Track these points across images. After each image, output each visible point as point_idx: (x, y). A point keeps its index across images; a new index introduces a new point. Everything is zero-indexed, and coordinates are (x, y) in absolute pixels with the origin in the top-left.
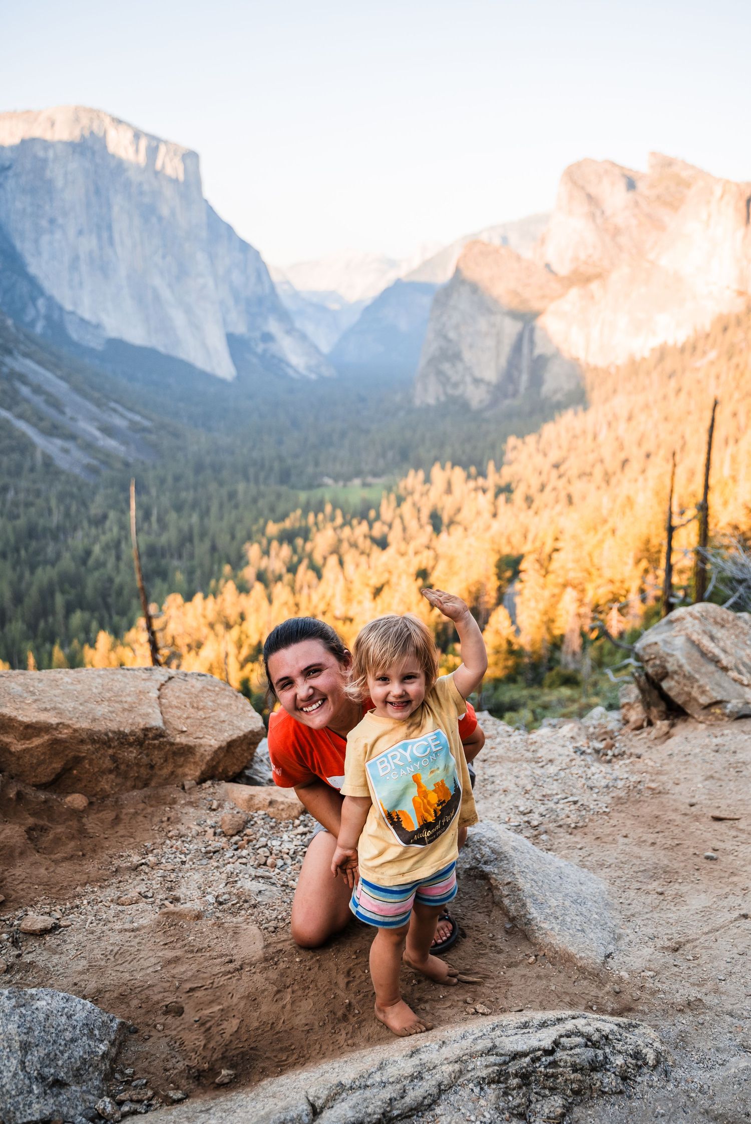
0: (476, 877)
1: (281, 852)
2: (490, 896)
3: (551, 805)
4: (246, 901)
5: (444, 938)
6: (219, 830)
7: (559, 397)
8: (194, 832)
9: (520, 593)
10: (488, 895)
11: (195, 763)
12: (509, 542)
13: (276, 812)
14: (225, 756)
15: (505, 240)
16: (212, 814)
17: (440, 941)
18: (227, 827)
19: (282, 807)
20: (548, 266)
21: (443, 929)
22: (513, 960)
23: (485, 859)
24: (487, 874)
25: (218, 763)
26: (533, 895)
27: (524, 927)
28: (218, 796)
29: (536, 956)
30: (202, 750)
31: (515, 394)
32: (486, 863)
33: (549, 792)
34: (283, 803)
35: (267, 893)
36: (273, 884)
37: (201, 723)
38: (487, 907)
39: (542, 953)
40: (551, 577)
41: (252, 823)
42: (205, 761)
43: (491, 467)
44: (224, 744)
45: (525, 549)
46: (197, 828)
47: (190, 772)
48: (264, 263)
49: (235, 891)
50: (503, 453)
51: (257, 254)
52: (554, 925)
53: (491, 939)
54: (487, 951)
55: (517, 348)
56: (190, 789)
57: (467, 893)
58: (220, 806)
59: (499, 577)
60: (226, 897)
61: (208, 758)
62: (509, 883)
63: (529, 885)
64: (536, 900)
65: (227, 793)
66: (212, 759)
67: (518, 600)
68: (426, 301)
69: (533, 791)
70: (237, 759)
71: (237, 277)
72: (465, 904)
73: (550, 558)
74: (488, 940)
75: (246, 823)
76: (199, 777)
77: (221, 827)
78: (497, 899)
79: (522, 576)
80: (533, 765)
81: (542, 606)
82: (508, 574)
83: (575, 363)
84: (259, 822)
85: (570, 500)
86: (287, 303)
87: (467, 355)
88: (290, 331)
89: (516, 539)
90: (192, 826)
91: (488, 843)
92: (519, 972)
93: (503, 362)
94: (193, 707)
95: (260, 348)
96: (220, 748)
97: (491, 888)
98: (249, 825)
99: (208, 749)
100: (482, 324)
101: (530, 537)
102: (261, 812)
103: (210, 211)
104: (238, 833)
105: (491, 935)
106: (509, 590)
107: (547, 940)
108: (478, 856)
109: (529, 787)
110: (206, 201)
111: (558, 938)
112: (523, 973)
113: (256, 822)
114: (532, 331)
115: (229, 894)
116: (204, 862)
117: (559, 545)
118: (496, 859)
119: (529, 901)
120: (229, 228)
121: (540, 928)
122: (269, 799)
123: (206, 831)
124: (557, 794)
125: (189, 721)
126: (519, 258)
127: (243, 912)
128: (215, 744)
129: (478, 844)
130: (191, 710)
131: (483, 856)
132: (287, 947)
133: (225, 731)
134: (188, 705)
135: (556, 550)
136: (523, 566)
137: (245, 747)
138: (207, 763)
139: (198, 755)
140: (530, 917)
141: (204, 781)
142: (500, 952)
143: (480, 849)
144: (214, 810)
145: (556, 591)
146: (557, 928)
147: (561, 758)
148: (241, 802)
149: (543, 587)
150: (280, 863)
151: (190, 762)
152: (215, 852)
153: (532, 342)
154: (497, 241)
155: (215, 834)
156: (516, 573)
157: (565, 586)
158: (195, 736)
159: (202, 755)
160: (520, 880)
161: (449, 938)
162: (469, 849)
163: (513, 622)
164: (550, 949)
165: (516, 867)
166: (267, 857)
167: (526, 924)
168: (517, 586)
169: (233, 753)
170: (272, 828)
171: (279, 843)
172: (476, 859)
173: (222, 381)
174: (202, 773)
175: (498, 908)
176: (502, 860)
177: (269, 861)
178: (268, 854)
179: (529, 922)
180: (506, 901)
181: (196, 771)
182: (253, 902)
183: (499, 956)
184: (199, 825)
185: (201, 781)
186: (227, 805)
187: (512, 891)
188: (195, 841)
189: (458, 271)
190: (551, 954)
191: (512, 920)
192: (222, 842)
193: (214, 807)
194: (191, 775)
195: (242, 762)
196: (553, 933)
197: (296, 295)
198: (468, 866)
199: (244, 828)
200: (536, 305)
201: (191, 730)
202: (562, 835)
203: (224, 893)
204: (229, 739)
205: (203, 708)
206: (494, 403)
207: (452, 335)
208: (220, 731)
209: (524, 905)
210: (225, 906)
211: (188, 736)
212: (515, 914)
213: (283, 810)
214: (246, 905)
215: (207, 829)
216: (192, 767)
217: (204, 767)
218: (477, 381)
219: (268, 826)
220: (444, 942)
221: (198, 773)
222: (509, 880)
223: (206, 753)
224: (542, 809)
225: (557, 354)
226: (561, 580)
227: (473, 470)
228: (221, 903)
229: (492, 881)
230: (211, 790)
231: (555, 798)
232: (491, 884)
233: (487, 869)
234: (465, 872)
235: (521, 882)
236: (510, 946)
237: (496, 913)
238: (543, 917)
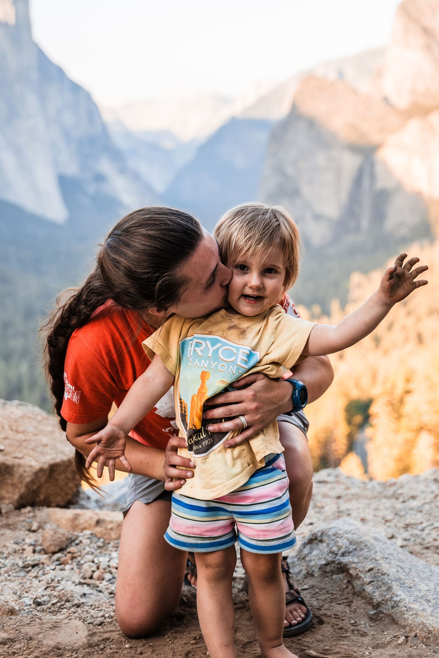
0: (333, 573)
1: (109, 566)
2: (350, 587)
3: (416, 532)
4: (68, 601)
5: (299, 619)
6: (38, 548)
7: (403, 231)
8: (10, 550)
9: (371, 439)
10: (347, 587)
11: (13, 485)
12: (357, 385)
13: (104, 532)
14: (46, 482)
15: (341, 75)
16: (31, 535)
17: (294, 622)
18: (48, 544)
19: (110, 526)
20: (386, 100)
21: (296, 611)
22: (380, 642)
23: (342, 550)
24: (346, 565)
25: (39, 487)
26: (400, 579)
27: (391, 611)
28: (38, 519)
29: (407, 637)
30: (21, 470)
31: (357, 229)
32: (343, 555)
33: (413, 521)
34: (111, 522)
35: (92, 596)
36: (100, 591)
37: (20, 444)
38: (346, 599)
39: (413, 634)
40: (404, 422)
41: (77, 542)
42: (25, 482)
43: (335, 306)
44: (46, 466)
45: (375, 391)
46: (15, 546)
47: (8, 495)
48: (95, 105)
49: (56, 593)
50: (347, 291)
51: (88, 96)
52: (426, 607)
53: (353, 625)
54: (349, 634)
55: (358, 182)
56: (7, 513)
57: (324, 589)
58: (40, 527)
59: (349, 422)
60: (46, 598)
61: (28, 480)
62: (371, 570)
63: (394, 570)
64: (404, 583)
65: (49, 515)
66: (33, 482)
67: (369, 447)
68: (262, 137)
69: (395, 521)
70: (61, 489)
71: (68, 118)
72: (322, 597)
73: (401, 401)
74: (350, 626)
75: (71, 541)
76: (18, 501)
77: (41, 545)
78: (358, 589)
79: (374, 421)
80: (393, 501)
81: (396, 452)
82: (358, 419)
83: (418, 196)
84: (84, 541)
85: (420, 339)
86: (120, 143)
87: (307, 191)
88: (123, 170)
89: (365, 382)
90: (8, 544)
91: (346, 535)
92: (387, 652)
93: (344, 196)
94: (12, 430)
95: (92, 189)
96: (41, 470)
97: (351, 579)
98: (73, 544)
99: (28, 469)
100: (321, 158)
101: (380, 378)
102: (88, 532)
103: (41, 55)
104: (61, 550)
105: (352, 621)
106: (360, 437)
107: (419, 620)
108: (335, 549)
109: (389, 517)
110: (36, 45)
111: (431, 618)
112: (391, 653)
113: (81, 542)
114: (372, 165)
115: (50, 596)
116: (22, 574)
117: (412, 386)
118: (355, 549)
119: (395, 586)
120: (60, 71)
121: (408, 609)
122: (96, 518)
123: (24, 550)
124: (421, 523)
125: (7, 442)
126: (355, 92)
127: (65, 610)
128: (36, 465)
129: (334, 538)
130: (9, 432)
131: (340, 548)
132: (115, 636)
133: (47, 454)
134: (6, 427)
135: (408, 392)
136: (374, 409)
137: (69, 475)
138: (27, 486)
139: (17, 476)
140: (398, 599)
141: (24, 506)
142: (364, 635)
143: (336, 542)
144: (34, 531)
145: (410, 436)
146: (429, 610)
147: (424, 496)
148: (64, 521)
149: (396, 432)
150: (108, 576)
151: (7, 484)
152: (34, 566)
153: (373, 177)
154: (332, 76)
155: (34, 552)
156: (367, 419)
157: (420, 429)
158: (13, 456)
159: (21, 476)
160: (384, 565)
161: (304, 620)
162: (324, 545)
163: (366, 471)
164: (422, 629)
165: (378, 554)
166: (94, 572)
167: (393, 607)
168: (368, 431)
169: (57, 480)
170: (99, 547)
171: (108, 559)
172: (332, 553)
173: (52, 225)
174: (21, 497)
175: (359, 598)
176: (362, 549)
177: (96, 575)
178: (94, 568)
179: (396, 605)
180: (369, 589)
181: (14, 494)
182: (76, 602)
183: (363, 639)
184: (17, 543)
185: (20, 506)
186: (48, 527)
187: (375, 577)
188: (12, 557)
189: (294, 107)
190: (423, 634)
191: (377, 606)
192: (43, 558)
193: (34, 527)
194: (9, 498)
195: (67, 494)
196: (424, 613)
197: (128, 135)
198: (323, 562)
199: (67, 547)
200: (375, 138)
201: (8, 449)
202: (429, 555)
203: (43, 596)
204: (52, 462)
205: (23, 432)
206: (336, 239)
207: (290, 170)
208: (42, 453)
209: (389, 588)
210: (45, 607)
211: (6, 455)
212: (380, 599)
213: (111, 529)
214: (68, 604)
215: (25, 547)
216: (10, 489)
217: (23, 490)
218: (318, 217)
219: (95, 546)
220: (299, 623)
221: (16, 497)
222: (371, 566)
223: (26, 474)
224: (406, 535)
225: (399, 187)
226: (415, 424)
227: (317, 309)
228: (39, 604)
229: (351, 572)
230: (31, 514)
231: (420, 527)
232: (351, 575)
233: (345, 560)
234: (320, 569)
235: (385, 567)
236: (376, 630)
237: (358, 603)
238: (412, 599)
